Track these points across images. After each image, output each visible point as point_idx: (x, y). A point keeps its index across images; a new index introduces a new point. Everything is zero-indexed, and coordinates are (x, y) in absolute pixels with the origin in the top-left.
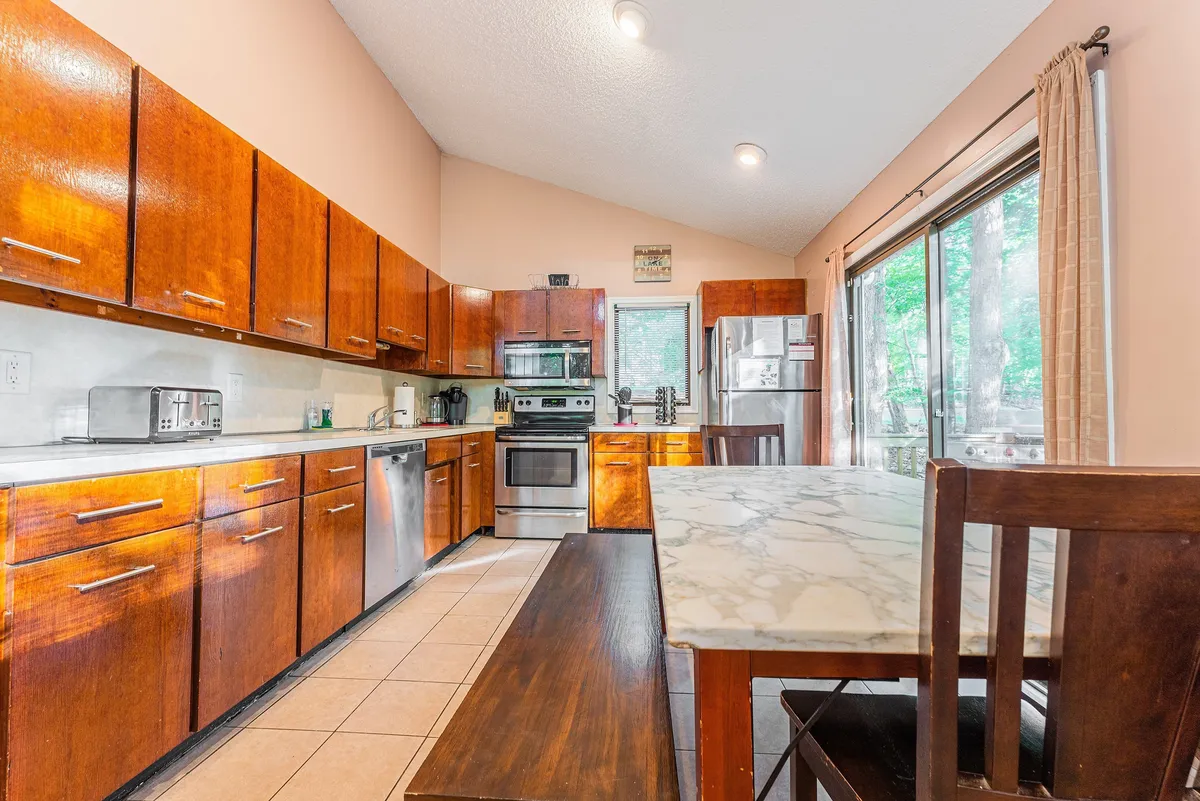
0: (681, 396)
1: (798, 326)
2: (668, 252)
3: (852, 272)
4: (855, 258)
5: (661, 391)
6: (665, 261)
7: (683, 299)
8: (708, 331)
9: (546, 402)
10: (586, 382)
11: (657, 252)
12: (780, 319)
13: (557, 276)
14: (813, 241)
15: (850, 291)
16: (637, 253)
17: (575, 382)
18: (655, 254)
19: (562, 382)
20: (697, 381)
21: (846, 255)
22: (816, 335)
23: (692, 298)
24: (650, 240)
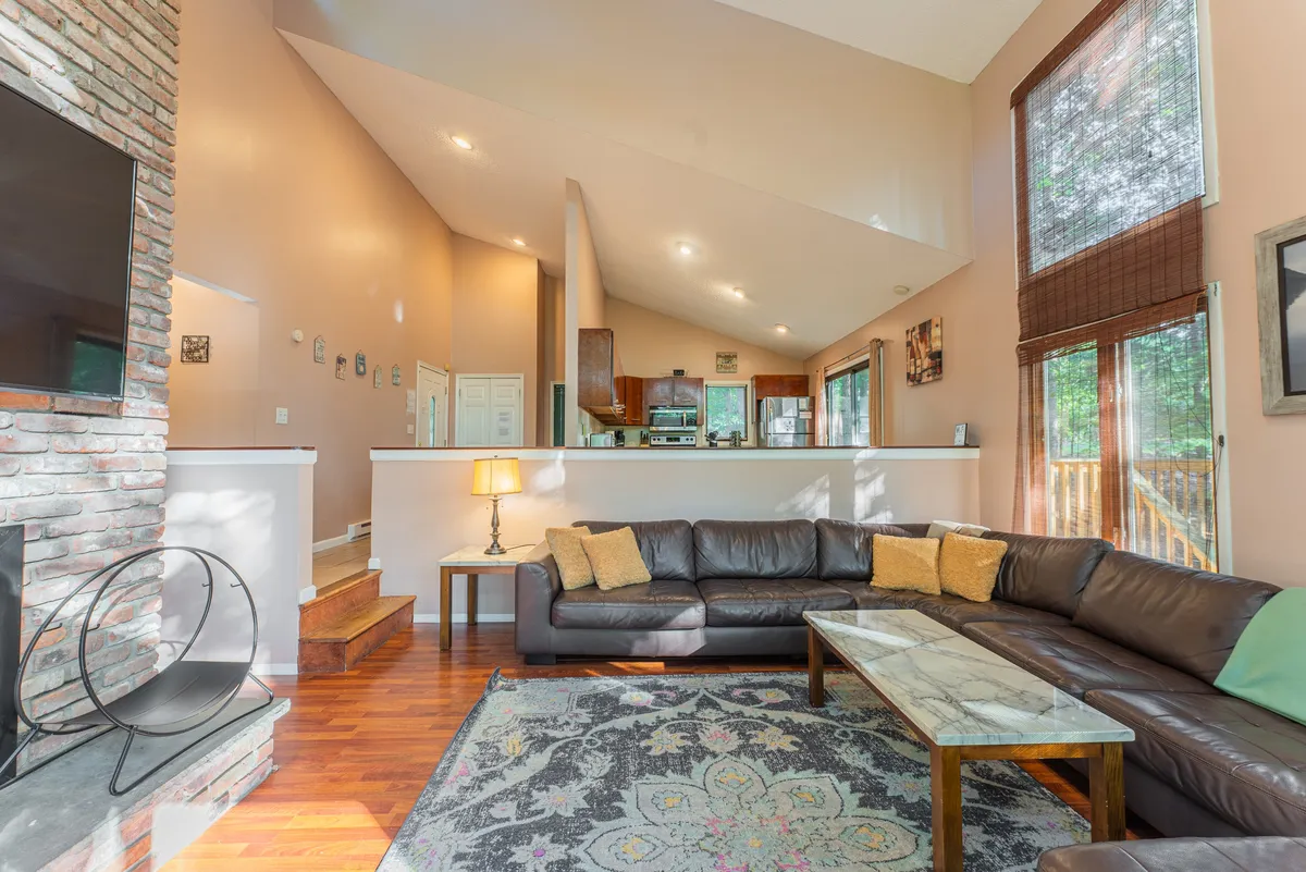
0: (743, 436)
1: (804, 402)
2: (736, 356)
3: (828, 379)
4: (829, 373)
5: (734, 433)
6: (734, 361)
7: (744, 383)
8: (759, 402)
9: (669, 440)
10: (694, 428)
11: (729, 356)
12: (795, 399)
13: (678, 371)
14: (812, 358)
15: (827, 387)
16: (718, 356)
17: (687, 429)
18: (729, 358)
19: (681, 429)
20: (751, 429)
21: (826, 371)
22: (813, 407)
23: (749, 383)
24: (725, 350)
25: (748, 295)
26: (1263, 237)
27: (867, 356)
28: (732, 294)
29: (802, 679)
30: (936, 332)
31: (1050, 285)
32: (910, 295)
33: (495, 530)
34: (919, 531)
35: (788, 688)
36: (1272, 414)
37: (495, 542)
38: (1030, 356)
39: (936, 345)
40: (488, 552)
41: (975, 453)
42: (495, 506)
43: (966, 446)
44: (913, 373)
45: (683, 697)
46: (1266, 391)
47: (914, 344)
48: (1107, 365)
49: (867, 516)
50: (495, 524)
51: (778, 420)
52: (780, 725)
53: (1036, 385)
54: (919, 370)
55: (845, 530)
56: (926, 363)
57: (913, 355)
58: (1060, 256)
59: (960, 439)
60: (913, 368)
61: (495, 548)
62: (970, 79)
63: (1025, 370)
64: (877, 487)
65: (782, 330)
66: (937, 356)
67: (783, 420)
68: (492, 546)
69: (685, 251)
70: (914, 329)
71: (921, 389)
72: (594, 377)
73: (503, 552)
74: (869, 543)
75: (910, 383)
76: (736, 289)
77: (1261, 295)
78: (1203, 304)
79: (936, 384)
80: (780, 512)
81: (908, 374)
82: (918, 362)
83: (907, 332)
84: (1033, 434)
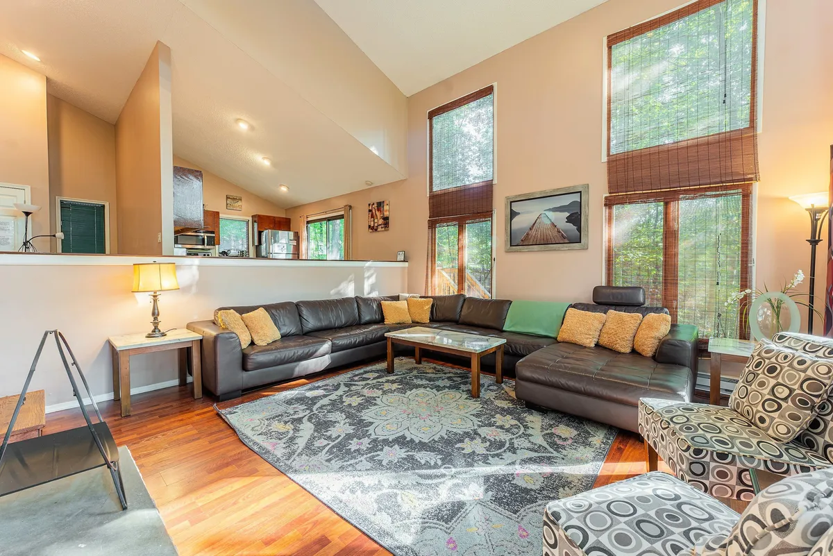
1: (292, 235)
2: (241, 200)
3: (308, 222)
4: (309, 219)
7: (247, 218)
8: (260, 233)
11: (236, 199)
12: (284, 232)
14: (295, 208)
15: (307, 227)
16: (227, 198)
17: (208, 247)
20: (252, 249)
21: (307, 217)
22: (297, 237)
23: (250, 219)
24: (233, 194)
25: (274, 164)
26: (507, 198)
27: (342, 213)
28: (262, 161)
29: (384, 365)
30: (386, 208)
31: (443, 198)
32: (372, 186)
33: (155, 319)
34: (396, 298)
35: (377, 371)
36: (507, 252)
37: (156, 328)
38: (432, 225)
39: (386, 214)
40: (149, 336)
41: (406, 264)
42: (155, 301)
43: (404, 261)
44: (372, 225)
45: (337, 387)
46: (506, 245)
47: (374, 211)
48: (461, 229)
49: (369, 293)
50: (155, 314)
51: (276, 245)
52: (386, 382)
53: (433, 237)
54: (376, 225)
55: (367, 301)
56: (381, 221)
57: (372, 216)
58: (446, 187)
59: (401, 257)
60: (372, 223)
61: (156, 332)
62: (408, 96)
63: (430, 230)
64: (372, 280)
65: (284, 189)
66: (386, 219)
67: (280, 244)
68: (154, 331)
69: (243, 127)
70: (373, 204)
71: (376, 234)
72: (188, 206)
73: (164, 335)
74: (380, 305)
75: (370, 231)
76: (264, 158)
77: (506, 216)
78: (491, 216)
79: (386, 233)
80: (332, 295)
81: (370, 226)
82: (376, 220)
83: (369, 205)
84: (432, 256)
